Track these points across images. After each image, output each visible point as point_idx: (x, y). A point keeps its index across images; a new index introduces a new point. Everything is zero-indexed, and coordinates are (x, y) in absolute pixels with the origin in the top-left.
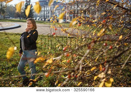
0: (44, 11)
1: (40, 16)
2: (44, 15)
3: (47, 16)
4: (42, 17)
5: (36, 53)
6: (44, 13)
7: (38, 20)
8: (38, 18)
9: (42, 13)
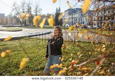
0: (72, 19)
1: (69, 23)
2: (72, 22)
3: (75, 23)
4: (70, 24)
5: (60, 58)
6: (72, 20)
7: (67, 27)
8: (67, 25)
9: (70, 20)
